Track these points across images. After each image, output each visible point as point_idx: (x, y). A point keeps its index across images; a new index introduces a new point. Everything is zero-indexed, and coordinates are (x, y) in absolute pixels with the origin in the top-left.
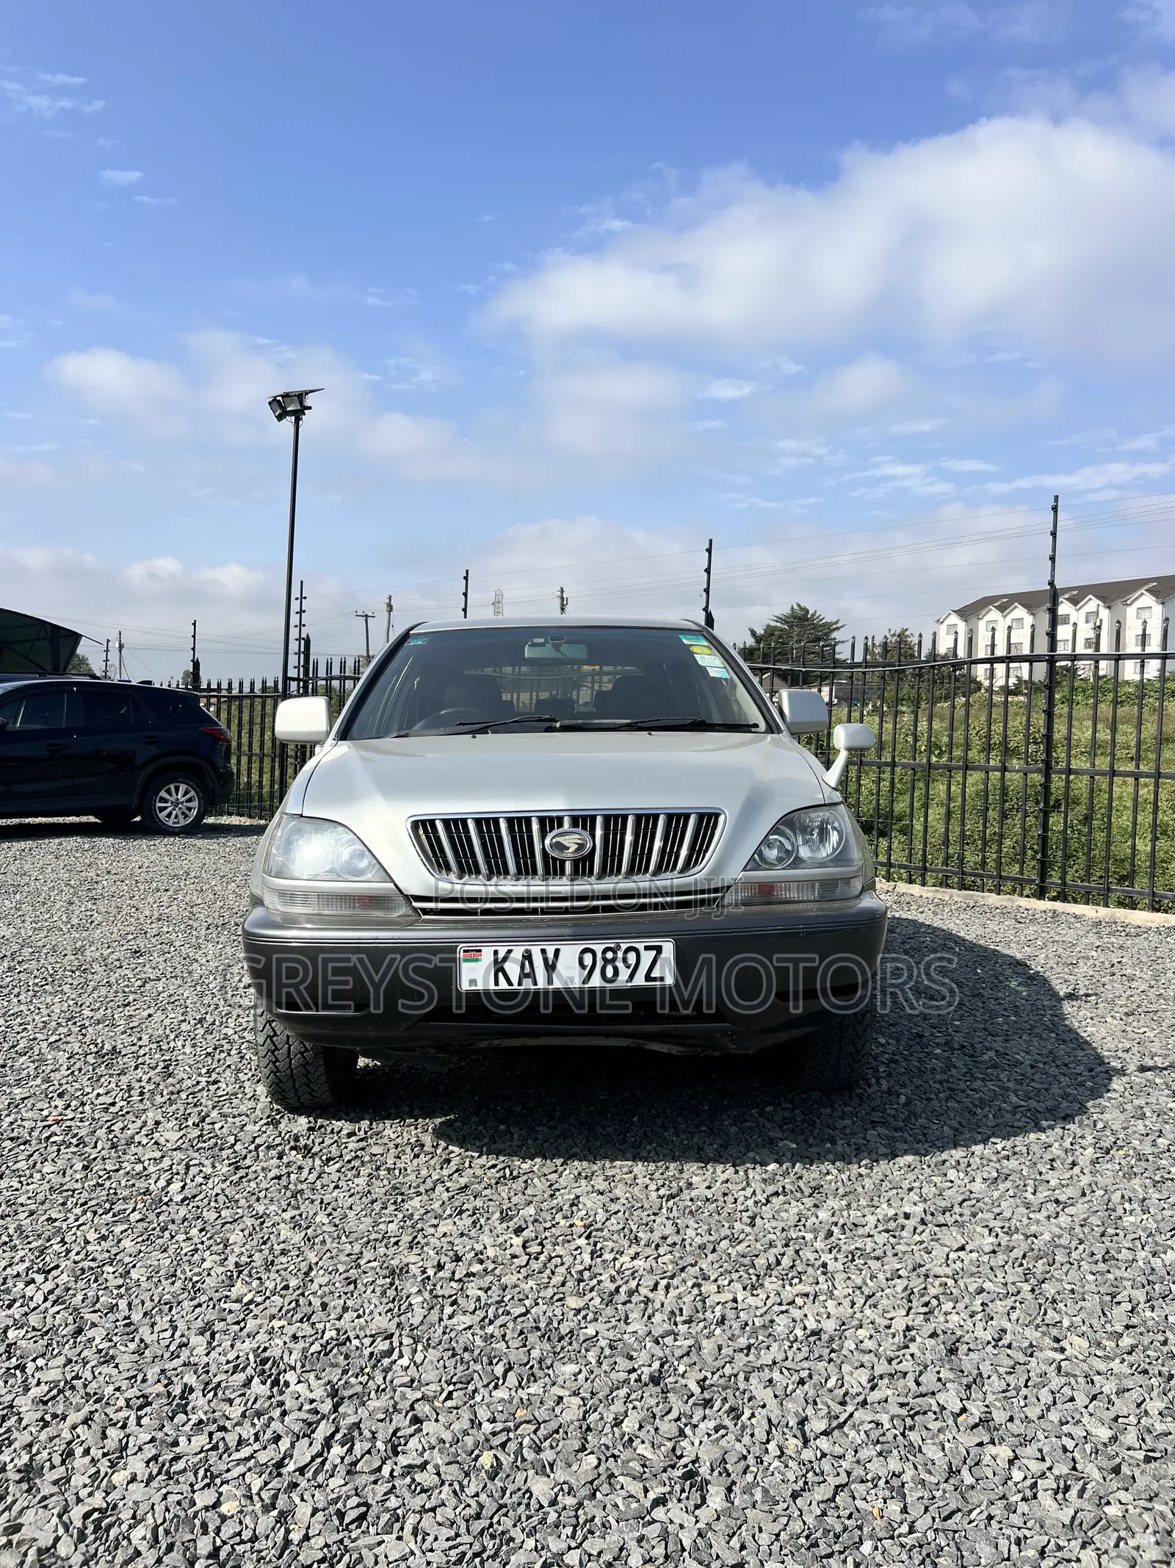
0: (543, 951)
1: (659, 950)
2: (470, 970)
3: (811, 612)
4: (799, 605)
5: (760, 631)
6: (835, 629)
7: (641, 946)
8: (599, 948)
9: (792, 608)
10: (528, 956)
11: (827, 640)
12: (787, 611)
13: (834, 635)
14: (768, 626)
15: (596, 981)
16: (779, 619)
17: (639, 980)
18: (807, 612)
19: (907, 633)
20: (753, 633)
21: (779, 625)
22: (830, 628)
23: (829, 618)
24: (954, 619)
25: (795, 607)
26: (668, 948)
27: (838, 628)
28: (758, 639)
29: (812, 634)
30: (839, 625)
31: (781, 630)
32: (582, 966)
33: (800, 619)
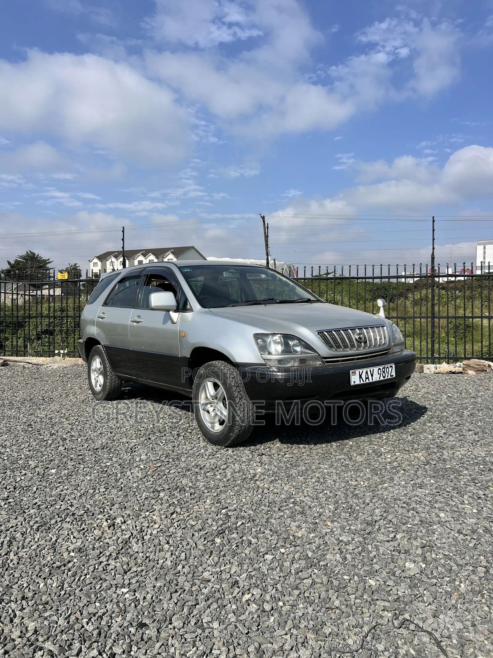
0: (370, 370)
1: (392, 367)
2: (354, 378)
3: (36, 255)
4: (30, 251)
5: (12, 262)
6: (49, 263)
7: (389, 366)
8: (381, 368)
9: (27, 252)
10: (367, 373)
11: (45, 267)
12: (24, 253)
13: (48, 265)
14: (16, 260)
15: (382, 378)
16: (21, 257)
17: (389, 377)
18: (34, 254)
19: (77, 265)
20: (9, 263)
21: (21, 260)
22: (46, 262)
23: (45, 257)
24: (96, 260)
25: (29, 252)
26: (394, 366)
27: (50, 262)
28: (12, 266)
29: (38, 265)
30: (50, 261)
31: (22, 262)
32: (379, 374)
33: (31, 258)
